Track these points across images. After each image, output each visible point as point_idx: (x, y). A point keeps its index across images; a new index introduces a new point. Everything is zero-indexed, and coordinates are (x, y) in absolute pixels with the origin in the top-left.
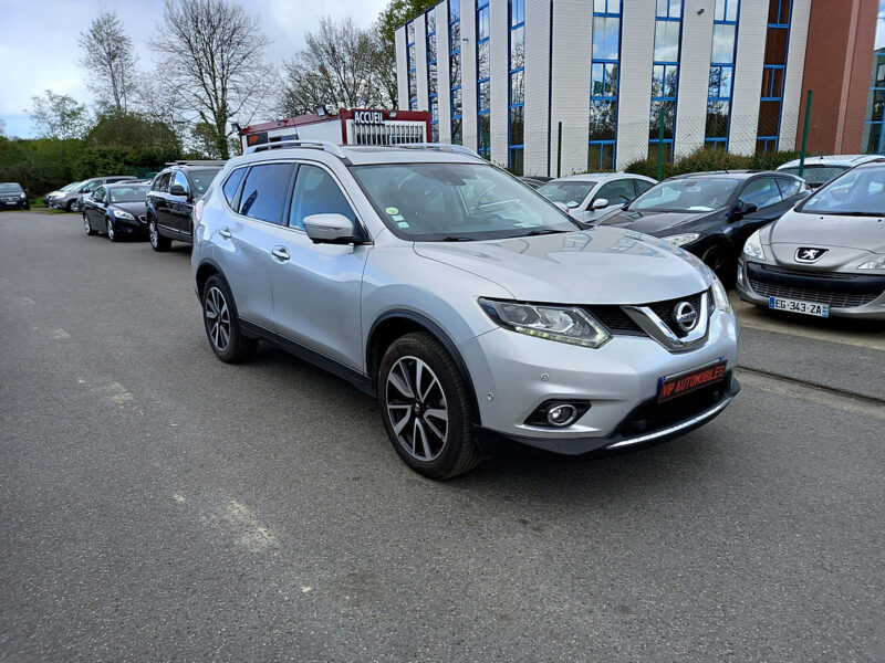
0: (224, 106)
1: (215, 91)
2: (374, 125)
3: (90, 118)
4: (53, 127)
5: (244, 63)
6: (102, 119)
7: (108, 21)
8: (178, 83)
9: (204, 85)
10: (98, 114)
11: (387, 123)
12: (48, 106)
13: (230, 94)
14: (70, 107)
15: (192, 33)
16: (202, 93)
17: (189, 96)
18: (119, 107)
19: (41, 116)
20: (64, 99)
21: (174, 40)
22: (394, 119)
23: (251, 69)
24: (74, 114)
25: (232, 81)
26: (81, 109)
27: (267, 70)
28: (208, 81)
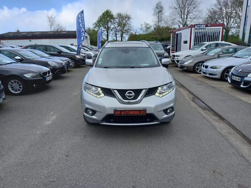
0: (186, 23)
1: (184, 19)
2: (202, 29)
3: (152, 29)
4: (144, 31)
5: (194, 10)
6: (155, 29)
7: (160, 3)
8: (174, 18)
9: (182, 18)
10: (154, 27)
11: (207, 28)
12: (144, 26)
13: (189, 19)
14: (149, 26)
15: (181, 3)
16: (180, 20)
17: (176, 21)
18: (159, 26)
19: (141, 29)
20: (147, 24)
21: (175, 5)
22: (209, 26)
23: (196, 11)
24: (149, 28)
25: (189, 16)
26: (150, 27)
27: (200, 11)
28: (183, 16)
